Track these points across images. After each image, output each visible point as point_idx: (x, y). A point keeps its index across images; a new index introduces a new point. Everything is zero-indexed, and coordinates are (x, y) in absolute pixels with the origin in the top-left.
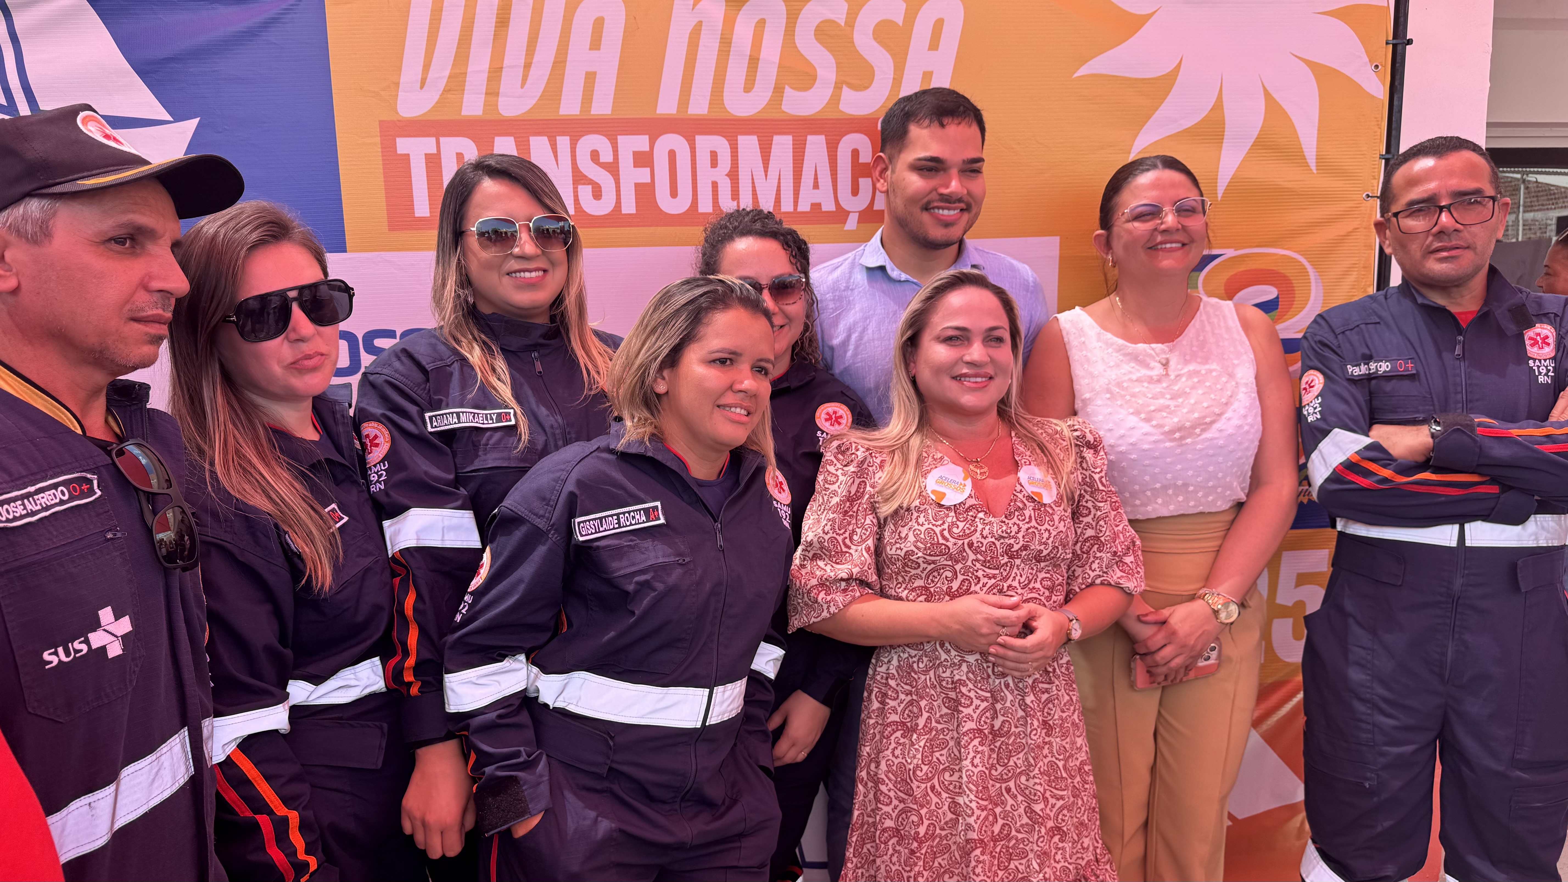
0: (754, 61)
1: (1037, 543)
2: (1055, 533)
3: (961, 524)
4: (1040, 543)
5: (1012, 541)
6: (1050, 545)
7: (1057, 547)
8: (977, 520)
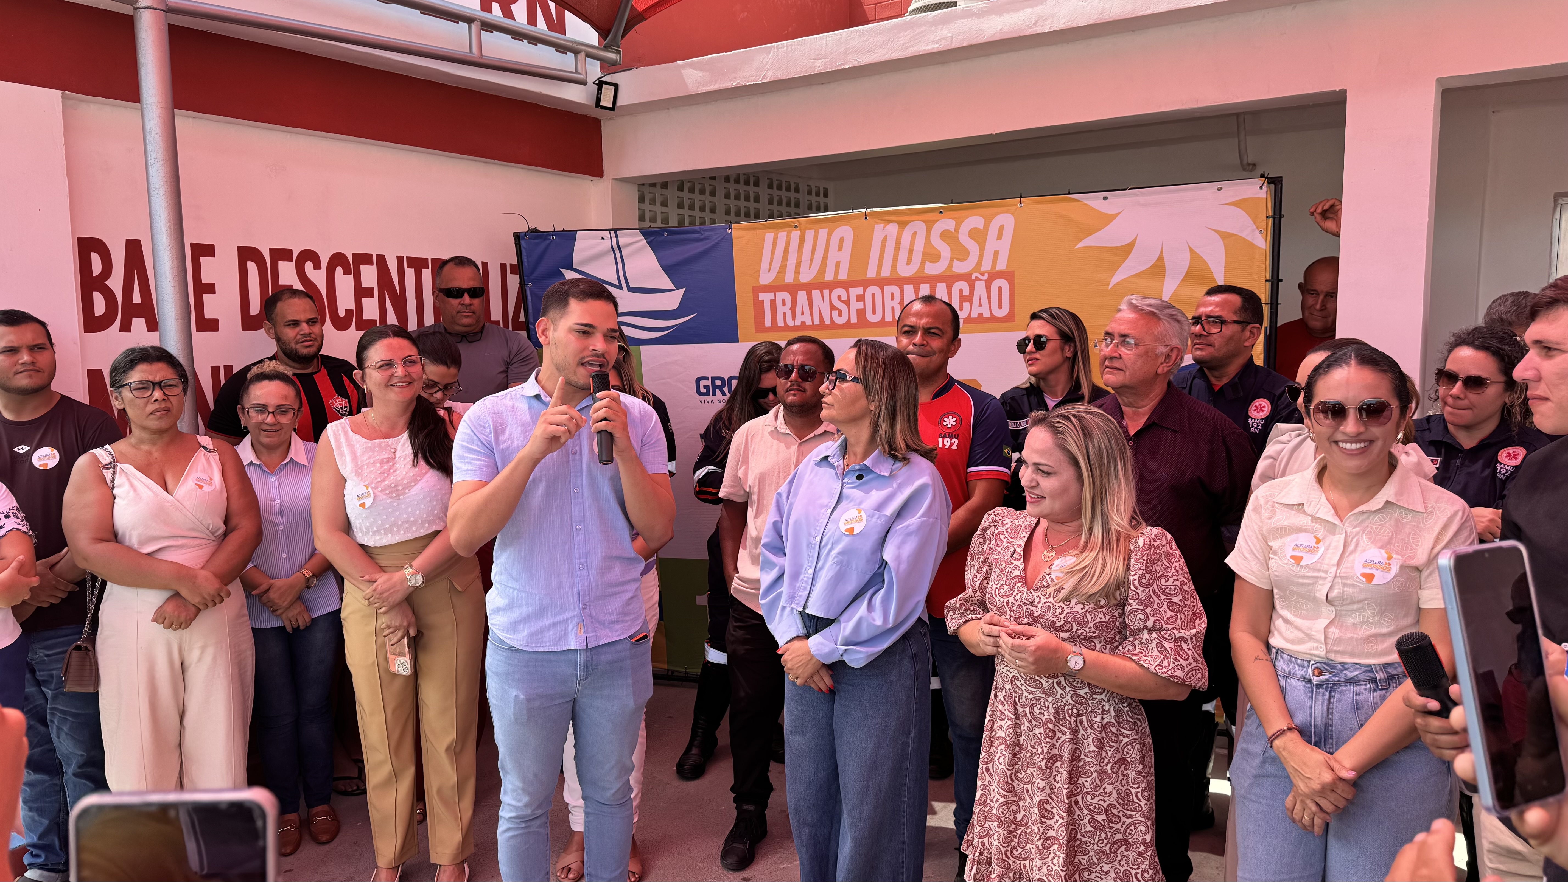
0: (911, 251)
1: (1051, 615)
2: (1069, 611)
3: (1006, 587)
4: (1054, 616)
5: (1033, 609)
6: (1063, 619)
7: (1070, 622)
8: (1016, 587)
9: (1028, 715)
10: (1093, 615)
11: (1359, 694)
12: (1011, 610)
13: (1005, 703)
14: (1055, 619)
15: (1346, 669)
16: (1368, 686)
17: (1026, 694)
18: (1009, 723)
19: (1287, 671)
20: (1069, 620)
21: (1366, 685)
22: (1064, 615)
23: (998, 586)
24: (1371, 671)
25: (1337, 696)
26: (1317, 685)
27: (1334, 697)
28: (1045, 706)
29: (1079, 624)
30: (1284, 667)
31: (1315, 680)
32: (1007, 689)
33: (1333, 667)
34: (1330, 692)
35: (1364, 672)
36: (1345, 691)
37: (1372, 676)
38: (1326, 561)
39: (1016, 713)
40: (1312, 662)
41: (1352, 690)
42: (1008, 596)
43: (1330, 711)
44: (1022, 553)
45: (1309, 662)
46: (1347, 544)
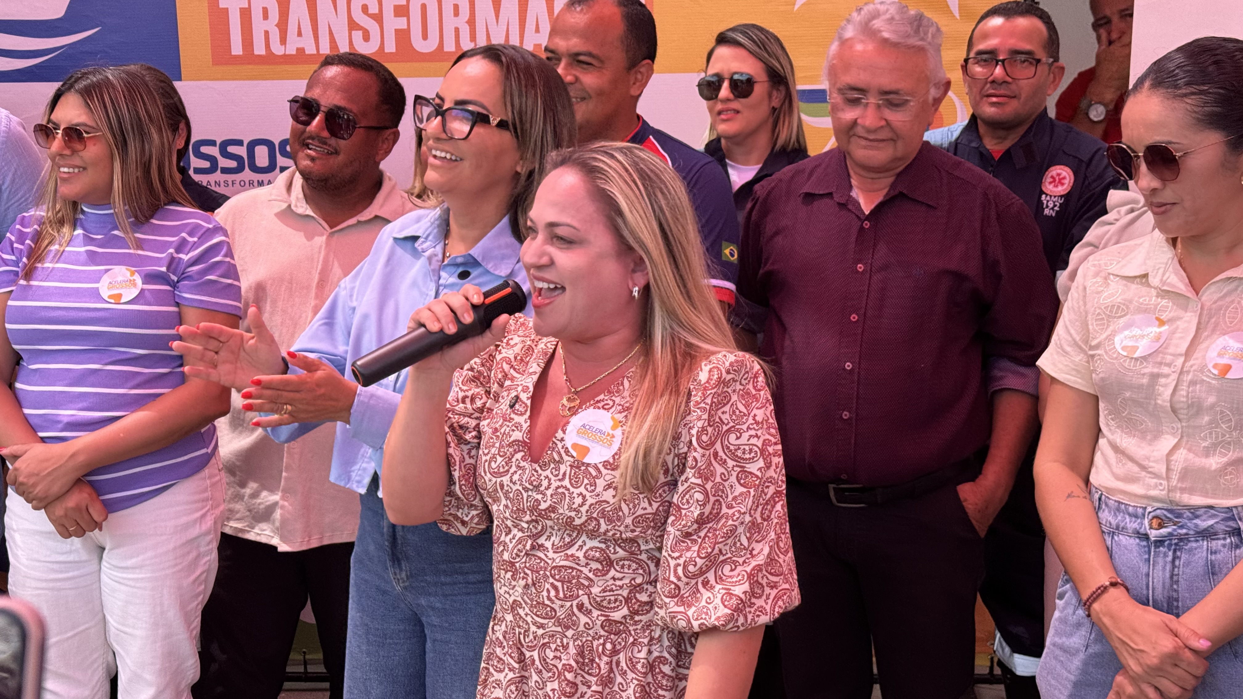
1: (566, 507)
2: (594, 501)
3: (499, 459)
4: (570, 509)
5: (539, 497)
6: (584, 514)
7: (596, 519)
8: (514, 460)
9: (537, 662)
10: (631, 506)
11: (1215, 553)
12: (507, 498)
13: (505, 644)
14: (573, 514)
15: (1197, 517)
16: (1228, 540)
17: (533, 628)
18: (511, 675)
19: (1114, 523)
20: (595, 515)
21: (1225, 539)
22: (586, 508)
23: (488, 458)
24: (1233, 518)
25: (1184, 557)
26: (1156, 542)
27: (1179, 558)
28: (563, 646)
29: (610, 521)
30: (1110, 519)
31: (1154, 534)
32: (508, 620)
33: (1179, 516)
34: (1175, 551)
35: (1222, 520)
36: (1196, 549)
37: (1235, 525)
38: (1171, 350)
39: (521, 660)
40: (1149, 509)
41: (1205, 547)
42: (501, 475)
43: (1175, 578)
44: (529, 402)
45: (1145, 509)
46: (1202, 326)
